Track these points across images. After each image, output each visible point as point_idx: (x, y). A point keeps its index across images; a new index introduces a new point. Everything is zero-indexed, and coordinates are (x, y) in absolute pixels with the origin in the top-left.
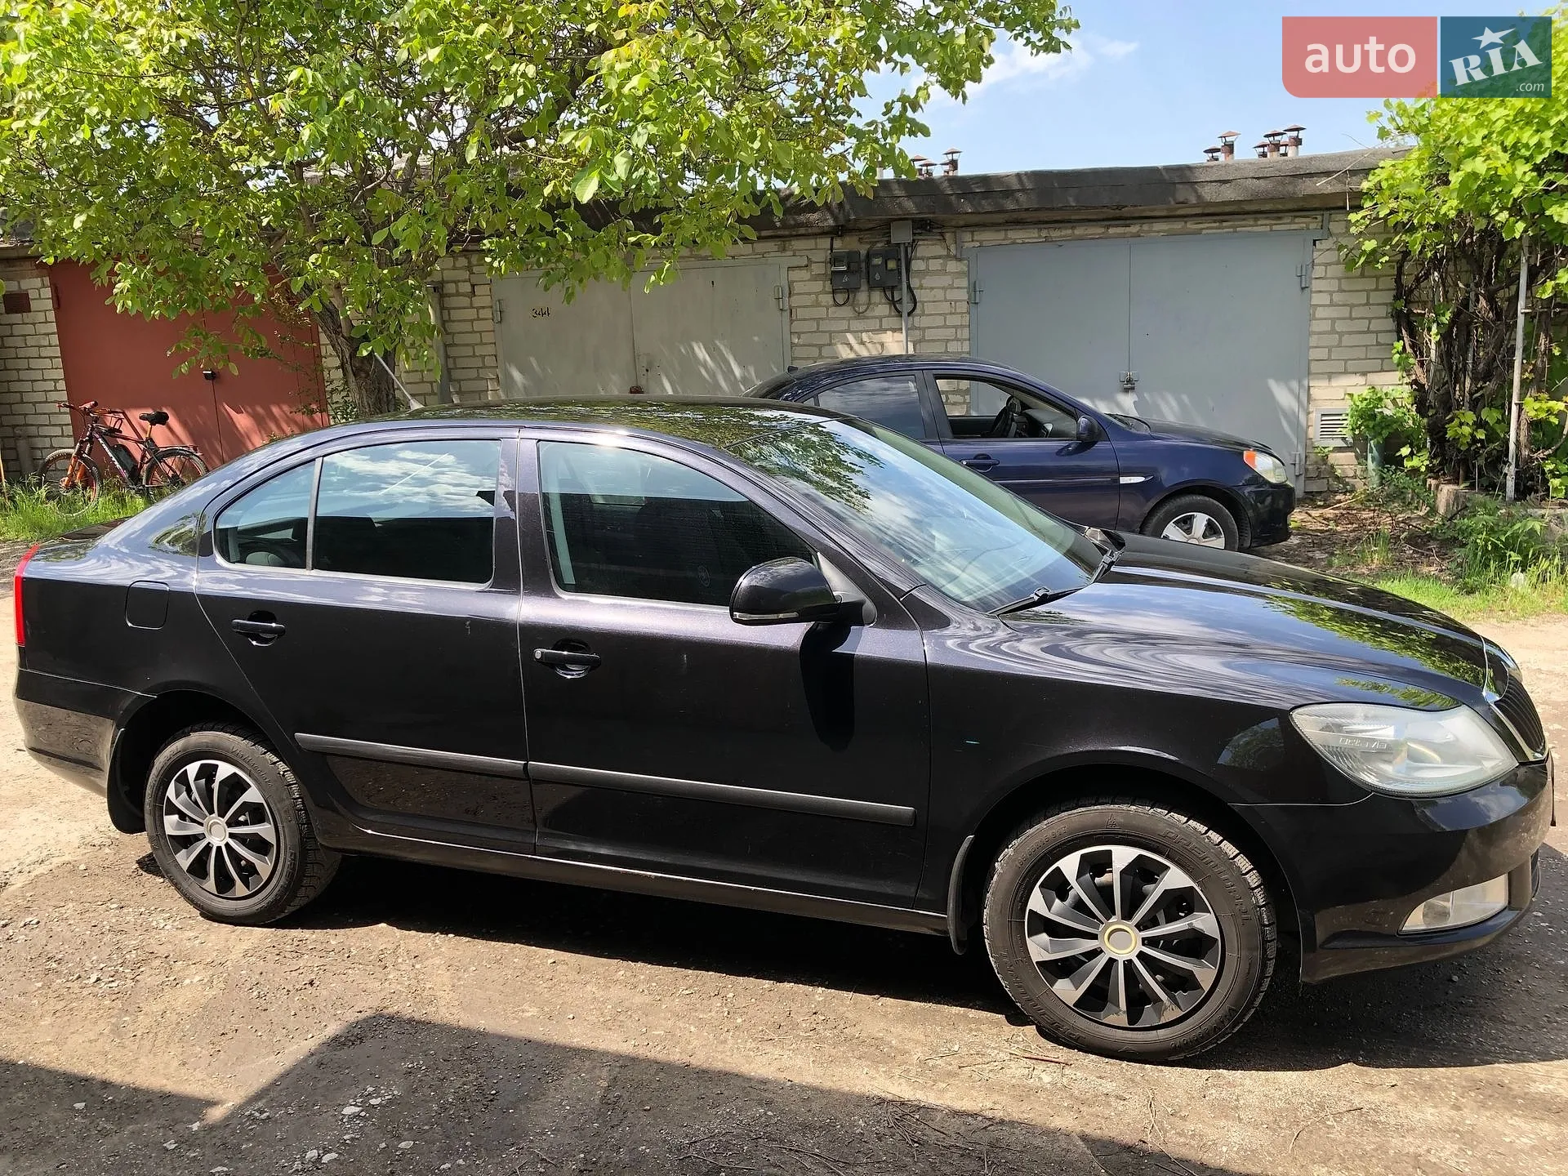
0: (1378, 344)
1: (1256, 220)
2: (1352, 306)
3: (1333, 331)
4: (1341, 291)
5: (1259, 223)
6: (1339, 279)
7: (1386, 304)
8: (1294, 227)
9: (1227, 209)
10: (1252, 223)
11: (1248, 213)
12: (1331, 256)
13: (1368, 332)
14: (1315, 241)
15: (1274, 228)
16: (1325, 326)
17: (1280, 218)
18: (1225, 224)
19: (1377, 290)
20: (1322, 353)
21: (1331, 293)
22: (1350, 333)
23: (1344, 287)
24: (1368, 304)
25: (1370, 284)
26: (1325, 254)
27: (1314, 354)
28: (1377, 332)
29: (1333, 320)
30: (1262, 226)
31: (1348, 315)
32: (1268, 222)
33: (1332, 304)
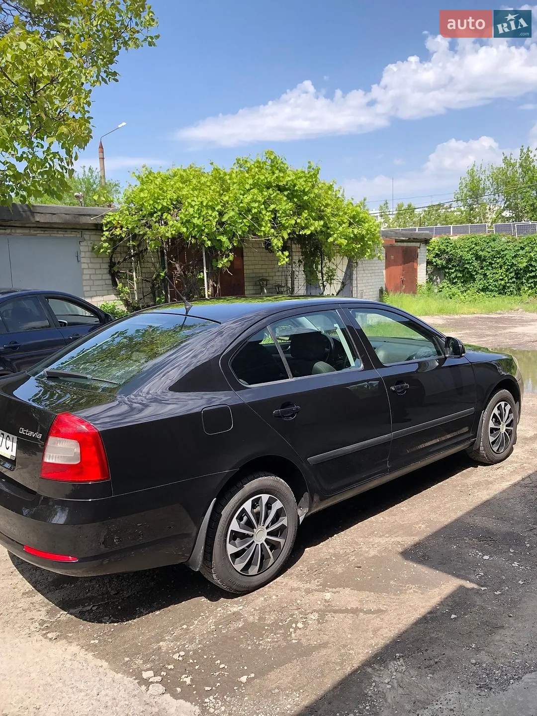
0: (106, 284)
1: (58, 231)
2: (95, 269)
3: (90, 279)
4: (91, 263)
5: (59, 233)
6: (90, 258)
7: (107, 269)
8: (72, 235)
9: (46, 226)
10: (56, 232)
11: (55, 228)
12: (86, 249)
13: (102, 279)
14: (80, 242)
15: (65, 235)
16: (87, 277)
17: (66, 231)
18: (46, 232)
19: (103, 263)
20: (87, 288)
21: (88, 264)
22: (96, 280)
23: (92, 261)
24: (100, 268)
25: (100, 260)
26: (84, 248)
27: (85, 288)
28: (105, 280)
29: (90, 275)
30: (60, 234)
31: (94, 273)
32: (63, 233)
33: (89, 268)
